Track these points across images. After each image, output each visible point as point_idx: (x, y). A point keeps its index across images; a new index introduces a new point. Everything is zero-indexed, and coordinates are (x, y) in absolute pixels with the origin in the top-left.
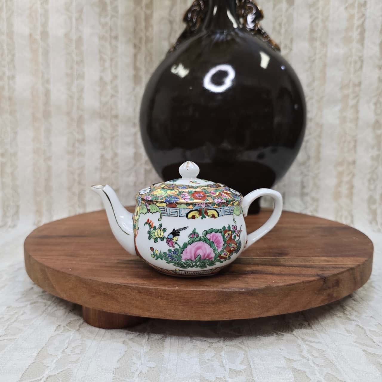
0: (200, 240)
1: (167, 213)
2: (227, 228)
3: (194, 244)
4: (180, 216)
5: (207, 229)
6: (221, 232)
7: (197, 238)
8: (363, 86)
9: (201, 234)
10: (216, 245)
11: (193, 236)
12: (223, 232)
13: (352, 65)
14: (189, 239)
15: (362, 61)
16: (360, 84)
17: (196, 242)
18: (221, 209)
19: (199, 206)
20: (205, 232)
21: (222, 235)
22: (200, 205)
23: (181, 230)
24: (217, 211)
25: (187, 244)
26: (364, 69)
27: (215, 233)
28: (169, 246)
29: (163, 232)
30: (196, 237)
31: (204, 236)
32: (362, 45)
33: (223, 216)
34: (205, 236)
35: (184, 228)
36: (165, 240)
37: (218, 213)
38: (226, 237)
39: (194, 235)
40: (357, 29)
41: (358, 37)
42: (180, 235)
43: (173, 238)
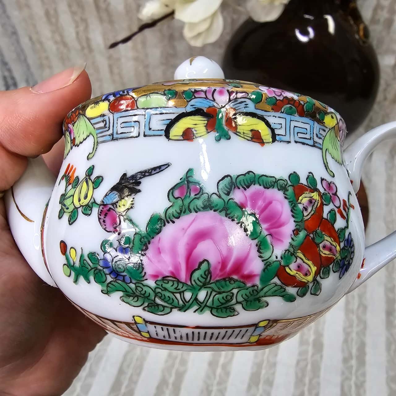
0: (208, 206)
1: (110, 132)
2: (303, 181)
3: (186, 219)
4: (145, 136)
5: (234, 173)
6: (283, 188)
7: (198, 198)
9: (210, 188)
10: (267, 229)
11: (182, 193)
12: (290, 190)
14: (171, 204)
17: (194, 214)
18: (282, 121)
19: (206, 98)
20: (227, 180)
21: (286, 198)
22: (210, 96)
23: (145, 176)
24: (268, 124)
25: (160, 219)
27: (262, 188)
28: (105, 229)
29: (94, 189)
30: (193, 195)
31: (224, 196)
33: (289, 142)
34: (228, 194)
35: (155, 169)
36: (95, 210)
37: (273, 130)
38: (301, 207)
39: (188, 187)
42: (139, 191)
43: (117, 202)
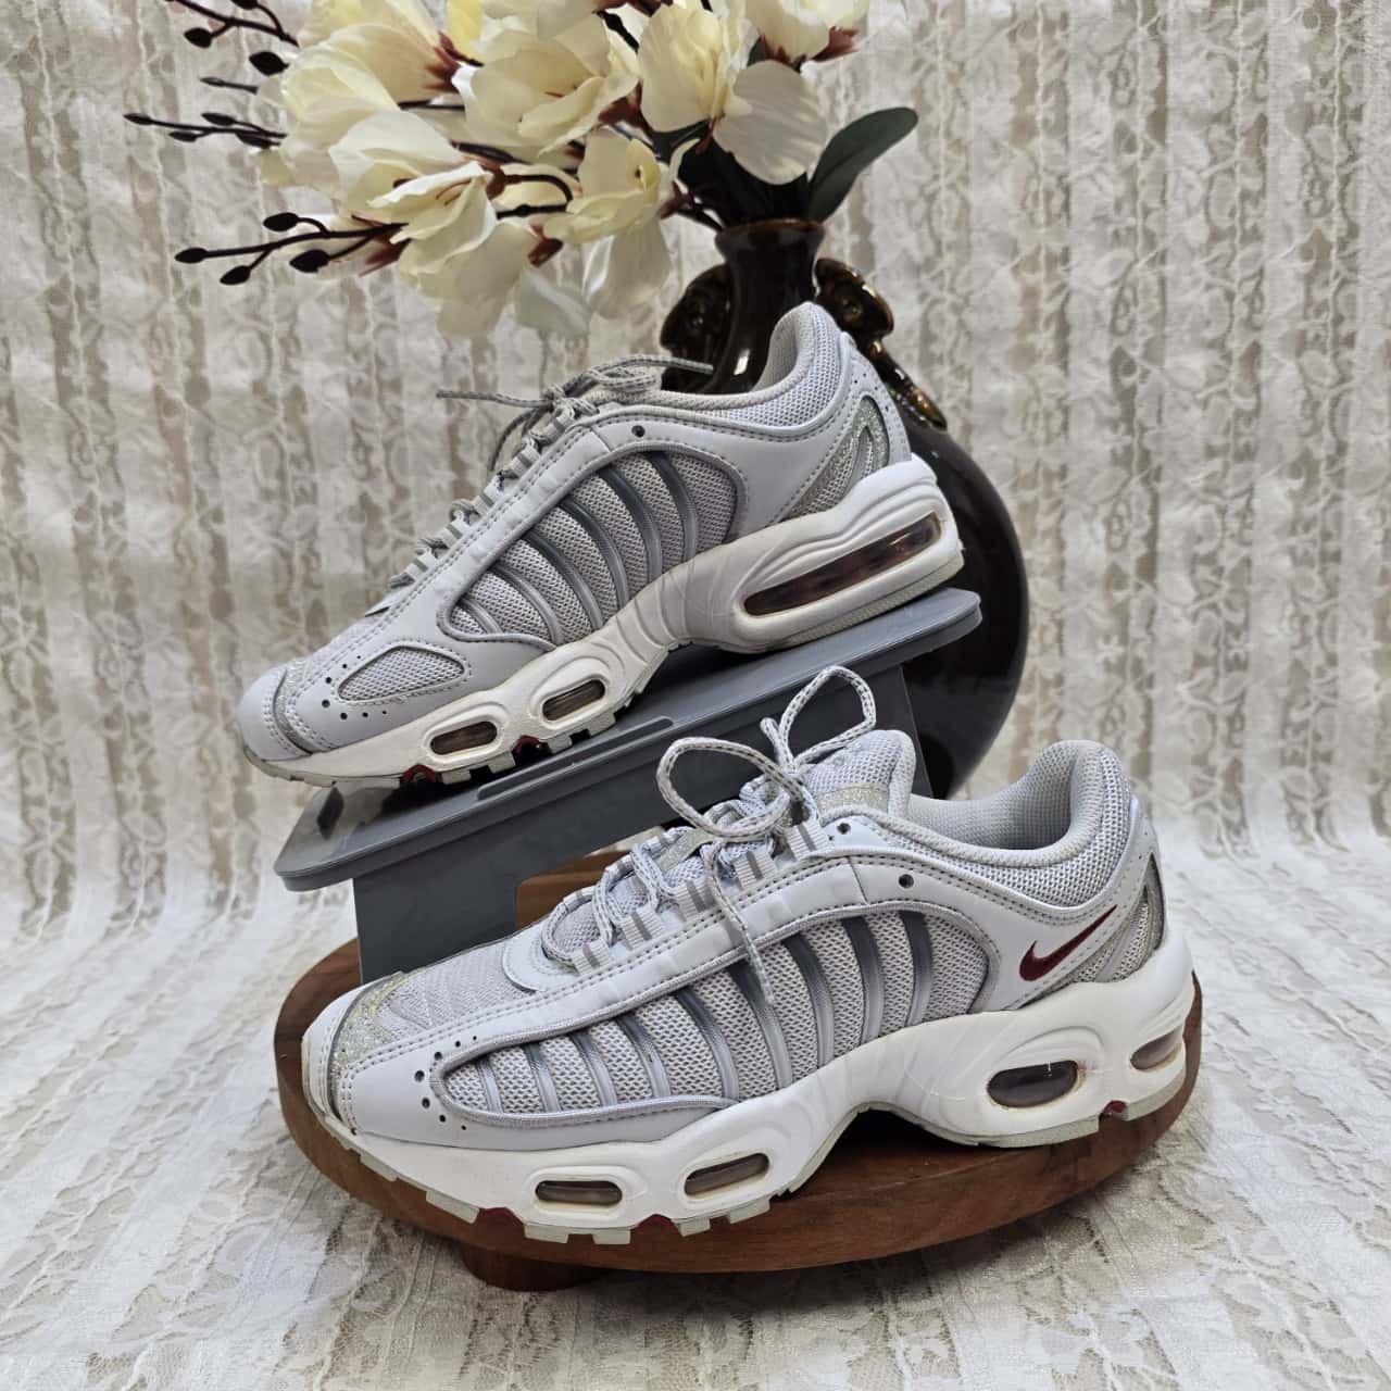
8: (1071, 477)
13: (1041, 423)
15: (1066, 411)
16: (1063, 472)
26: (1073, 432)
32: (1064, 366)
40: (1047, 324)
41: (1051, 346)
